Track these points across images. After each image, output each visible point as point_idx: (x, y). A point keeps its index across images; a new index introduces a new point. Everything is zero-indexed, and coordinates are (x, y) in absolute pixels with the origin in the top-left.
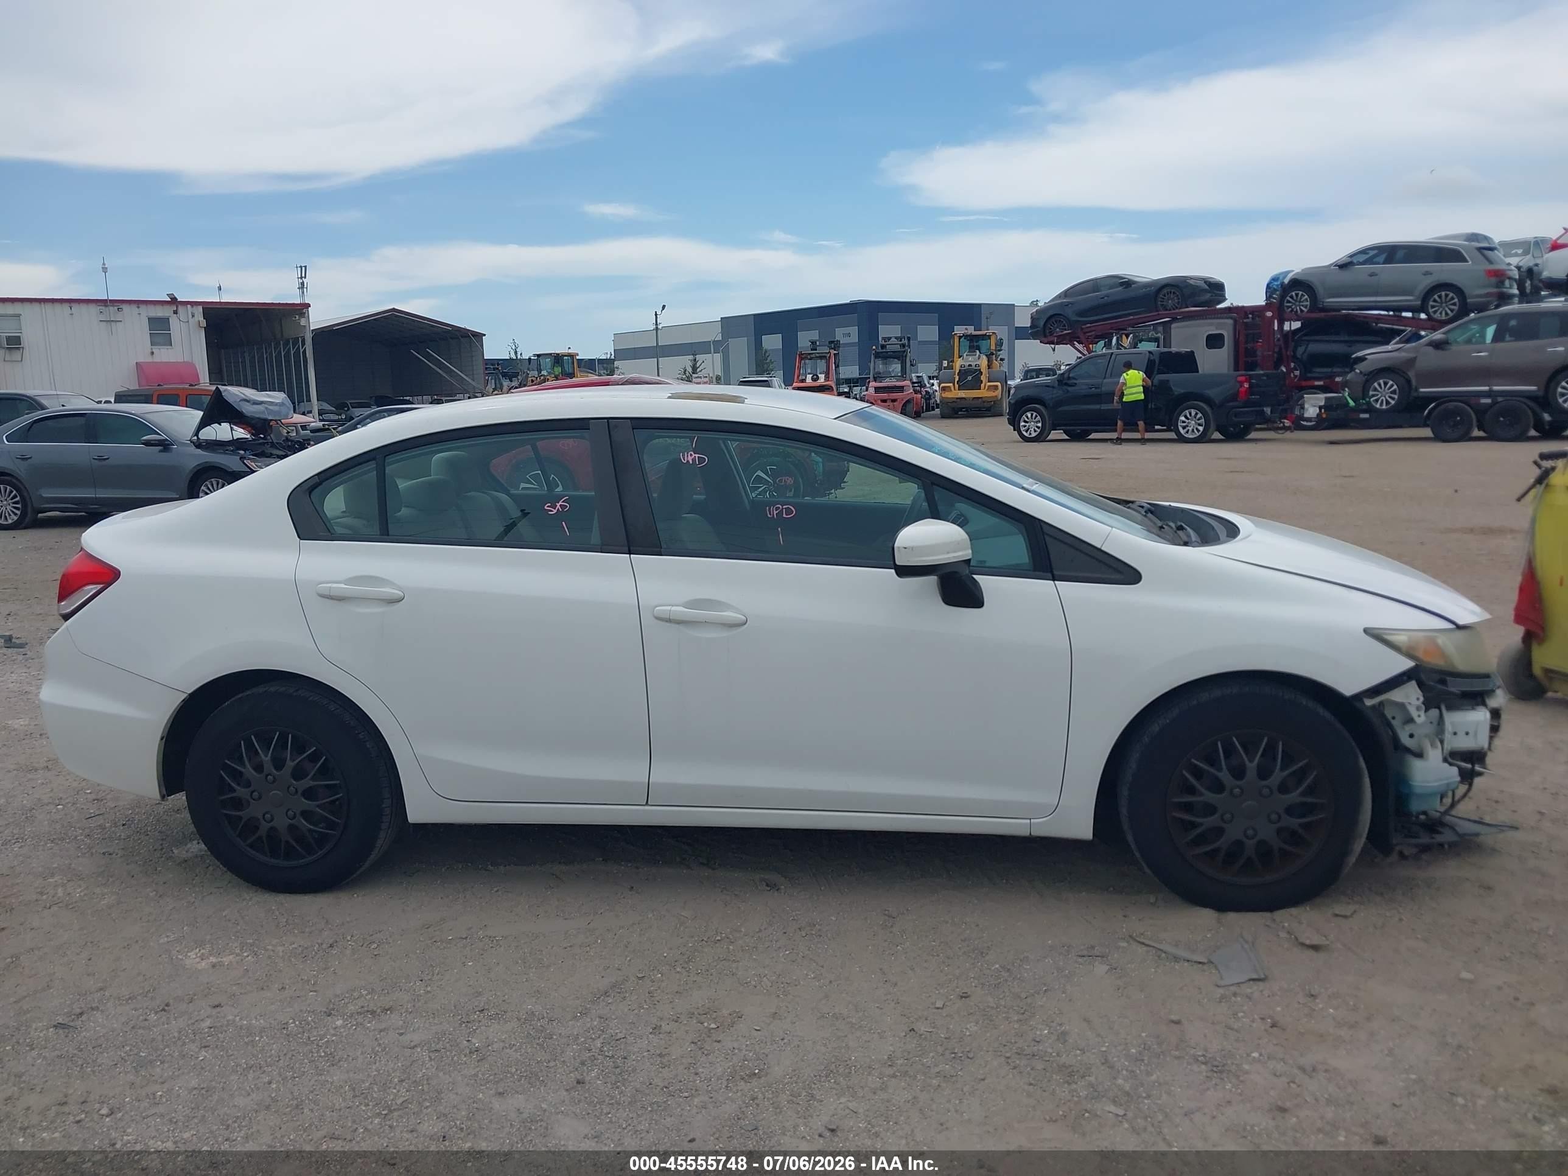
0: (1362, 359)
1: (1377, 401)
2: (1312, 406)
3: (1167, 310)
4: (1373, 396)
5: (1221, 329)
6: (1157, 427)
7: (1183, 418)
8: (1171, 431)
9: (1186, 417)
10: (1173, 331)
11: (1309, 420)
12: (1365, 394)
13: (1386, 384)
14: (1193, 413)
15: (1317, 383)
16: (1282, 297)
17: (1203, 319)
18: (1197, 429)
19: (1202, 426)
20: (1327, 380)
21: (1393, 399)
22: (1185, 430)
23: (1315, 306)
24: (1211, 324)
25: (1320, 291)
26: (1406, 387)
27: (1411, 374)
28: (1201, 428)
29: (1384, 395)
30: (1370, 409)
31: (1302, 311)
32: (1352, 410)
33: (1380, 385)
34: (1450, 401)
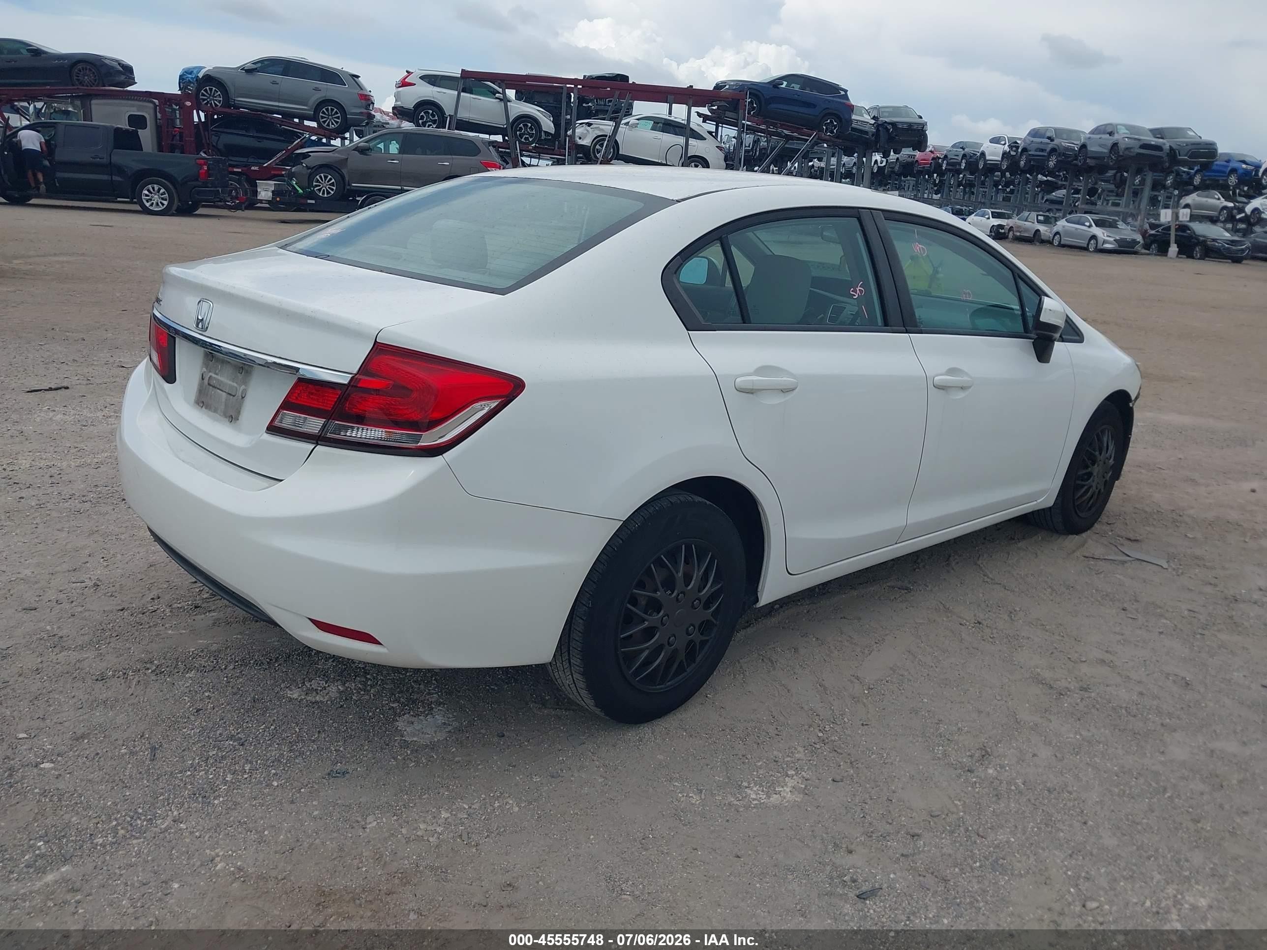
0: (306, 156)
1: (319, 190)
2: (265, 191)
3: (83, 85)
4: (317, 186)
5: (142, 112)
6: (119, 199)
7: (146, 192)
8: (135, 203)
9: (149, 191)
10: (93, 107)
11: (261, 201)
12: (310, 185)
13: (326, 177)
14: (156, 188)
15: (235, 170)
16: (198, 90)
17: (120, 99)
18: (161, 203)
19: (166, 200)
20: (244, 169)
21: (332, 190)
22: (149, 203)
23: (227, 102)
24: (133, 106)
25: (232, 91)
26: (342, 181)
27: (345, 171)
28: (166, 203)
29: (325, 186)
30: (313, 195)
31: (216, 105)
32: (300, 196)
33: (321, 177)
34: (377, 195)
